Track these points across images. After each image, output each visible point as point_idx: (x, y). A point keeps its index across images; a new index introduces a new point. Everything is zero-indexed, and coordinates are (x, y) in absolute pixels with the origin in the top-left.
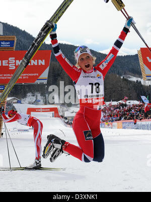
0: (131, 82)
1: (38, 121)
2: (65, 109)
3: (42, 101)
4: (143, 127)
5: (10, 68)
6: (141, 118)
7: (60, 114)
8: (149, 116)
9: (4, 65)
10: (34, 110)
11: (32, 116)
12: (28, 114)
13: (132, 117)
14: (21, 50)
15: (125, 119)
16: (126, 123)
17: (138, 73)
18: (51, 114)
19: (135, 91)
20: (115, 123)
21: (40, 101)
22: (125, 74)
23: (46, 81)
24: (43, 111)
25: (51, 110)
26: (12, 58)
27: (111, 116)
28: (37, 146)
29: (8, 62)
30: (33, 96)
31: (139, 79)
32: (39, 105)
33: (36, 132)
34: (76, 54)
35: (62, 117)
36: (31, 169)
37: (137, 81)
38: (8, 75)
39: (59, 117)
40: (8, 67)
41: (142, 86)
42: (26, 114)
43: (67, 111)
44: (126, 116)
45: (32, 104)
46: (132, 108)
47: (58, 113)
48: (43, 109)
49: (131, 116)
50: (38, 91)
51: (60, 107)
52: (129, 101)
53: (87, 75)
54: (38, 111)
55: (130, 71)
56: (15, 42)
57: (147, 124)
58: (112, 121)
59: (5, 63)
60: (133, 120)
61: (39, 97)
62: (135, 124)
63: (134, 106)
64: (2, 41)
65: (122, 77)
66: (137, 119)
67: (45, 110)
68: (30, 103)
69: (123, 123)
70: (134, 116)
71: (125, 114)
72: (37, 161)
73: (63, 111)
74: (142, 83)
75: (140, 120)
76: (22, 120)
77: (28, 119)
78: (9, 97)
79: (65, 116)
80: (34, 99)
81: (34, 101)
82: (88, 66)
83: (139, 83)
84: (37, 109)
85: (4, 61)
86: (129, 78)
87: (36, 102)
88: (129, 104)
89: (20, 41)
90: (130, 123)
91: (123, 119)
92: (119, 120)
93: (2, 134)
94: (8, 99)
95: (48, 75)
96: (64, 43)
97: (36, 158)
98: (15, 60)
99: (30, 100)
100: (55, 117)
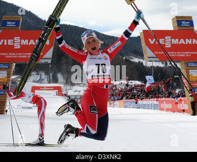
0: (133, 63)
1: (42, 99)
2: (68, 87)
3: (46, 79)
4: (144, 107)
5: (15, 48)
6: (142, 97)
7: (64, 93)
8: (150, 96)
9: (9, 44)
10: (38, 88)
11: (36, 94)
12: (32, 92)
13: (133, 97)
14: (27, 30)
15: (127, 98)
16: (128, 102)
17: (140, 54)
18: (54, 92)
19: (137, 71)
20: (117, 103)
21: (44, 80)
22: (127, 55)
23: (51, 60)
24: (47, 90)
25: (55, 88)
26: (17, 38)
27: (113, 95)
28: (41, 123)
29: (13, 42)
30: (38, 74)
31: (141, 60)
32: (43, 83)
33: (40, 109)
34: (82, 38)
35: (65, 95)
36: (34, 145)
37: (139, 62)
38: (14, 54)
39: (62, 95)
40: (13, 46)
41: (143, 67)
42: (30, 92)
43: (70, 89)
44: (128, 95)
45: (37, 82)
46: (133, 88)
47: (62, 92)
48: (47, 87)
49: (133, 95)
50: (42, 70)
51: (64, 86)
52: (131, 81)
53: (94, 57)
54: (42, 90)
55: (132, 53)
56: (21, 22)
57: (148, 103)
58: (114, 100)
59: (10, 42)
60: (134, 100)
61: (44, 76)
62: (136, 103)
63: (136, 86)
64: (8, 21)
65: (124, 58)
66: (138, 98)
67: (49, 89)
68: (34, 82)
69: (125, 102)
70: (135, 96)
71: (126, 94)
72: (40, 137)
73: (66, 90)
74: (144, 64)
75: (142, 99)
76: (26, 98)
77: (32, 97)
78: (14, 75)
79: (69, 94)
80: (38, 78)
81: (38, 79)
82: (94, 49)
83: (141, 64)
84: (41, 87)
85: (9, 40)
86: (132, 59)
87: (40, 81)
88: (131, 84)
89: (26, 21)
90: (132, 102)
91: (125, 98)
92: (121, 99)
93: (7, 111)
94: (13, 77)
95: (53, 54)
96: (68, 24)
97: (40, 135)
98: (20, 39)
99: (34, 79)
100: (59, 95)
